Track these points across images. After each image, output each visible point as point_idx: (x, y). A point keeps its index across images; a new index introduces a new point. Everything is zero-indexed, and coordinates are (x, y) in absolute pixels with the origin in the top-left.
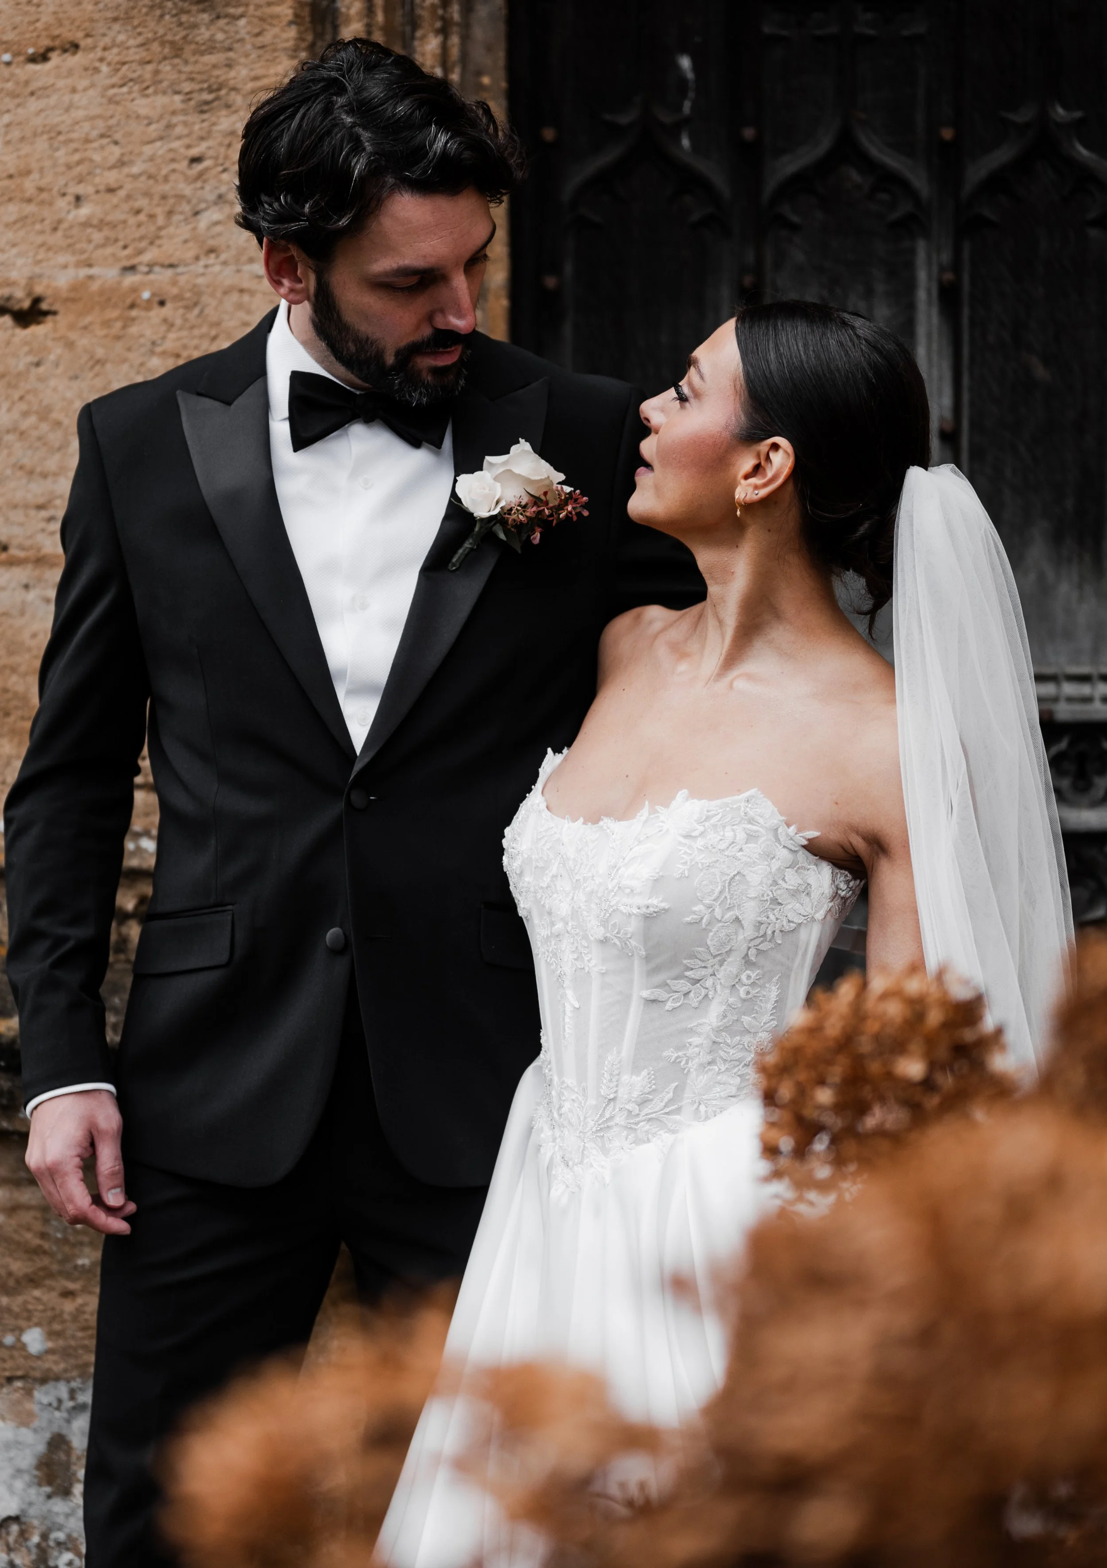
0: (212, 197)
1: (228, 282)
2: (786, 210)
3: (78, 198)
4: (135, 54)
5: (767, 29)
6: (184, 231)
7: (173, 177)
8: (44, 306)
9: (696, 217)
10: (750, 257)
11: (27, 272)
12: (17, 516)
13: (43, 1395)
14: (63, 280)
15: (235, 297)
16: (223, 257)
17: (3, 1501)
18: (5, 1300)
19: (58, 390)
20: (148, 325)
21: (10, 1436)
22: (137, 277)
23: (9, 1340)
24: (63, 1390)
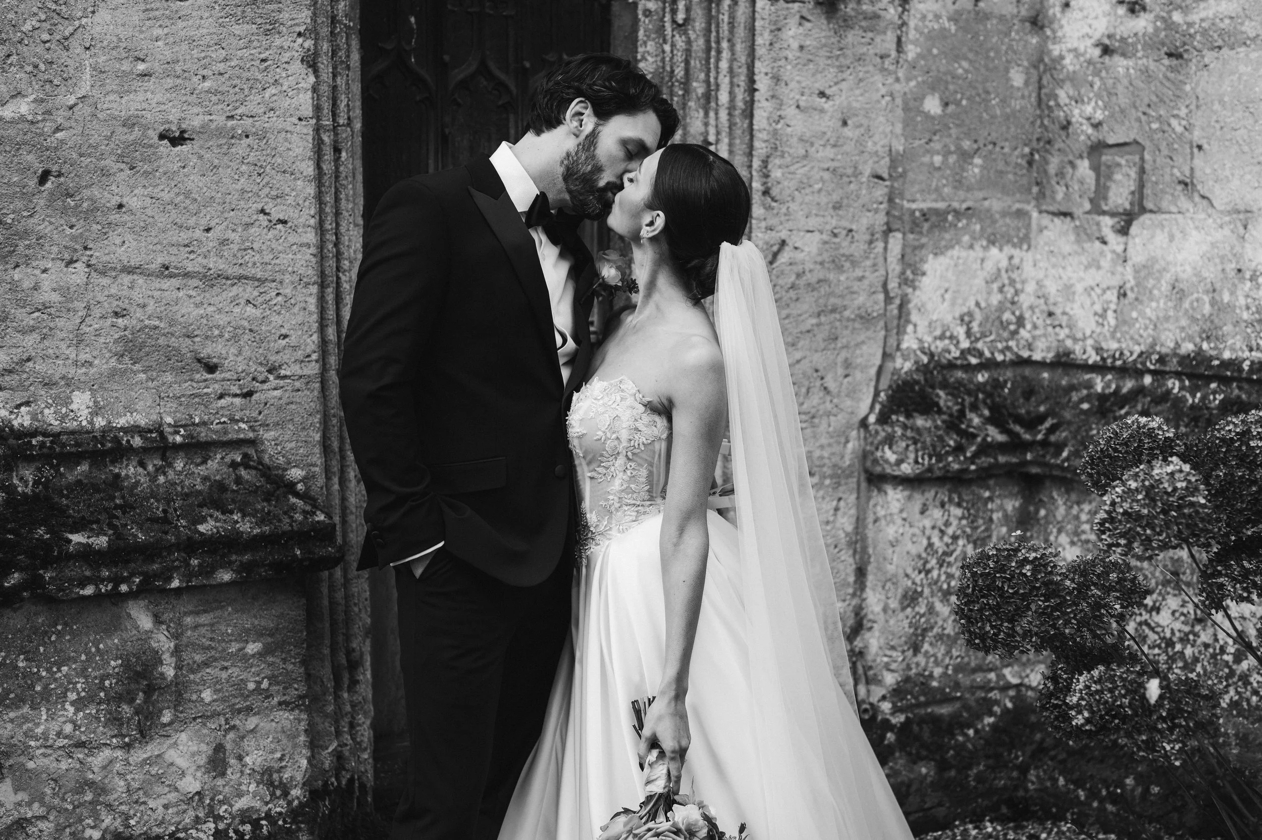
0: (272, 81)
1: (281, 126)
2: (457, 96)
3: (204, 77)
6: (258, 98)
7: (252, 69)
8: (186, 136)
11: (178, 116)
12: (174, 250)
13: (212, 724)
14: (197, 122)
15: (284, 134)
16: (277, 113)
17: (191, 784)
18: (192, 677)
19: (194, 181)
20: (241, 148)
21: (195, 748)
22: (235, 122)
23: (194, 697)
24: (222, 720)
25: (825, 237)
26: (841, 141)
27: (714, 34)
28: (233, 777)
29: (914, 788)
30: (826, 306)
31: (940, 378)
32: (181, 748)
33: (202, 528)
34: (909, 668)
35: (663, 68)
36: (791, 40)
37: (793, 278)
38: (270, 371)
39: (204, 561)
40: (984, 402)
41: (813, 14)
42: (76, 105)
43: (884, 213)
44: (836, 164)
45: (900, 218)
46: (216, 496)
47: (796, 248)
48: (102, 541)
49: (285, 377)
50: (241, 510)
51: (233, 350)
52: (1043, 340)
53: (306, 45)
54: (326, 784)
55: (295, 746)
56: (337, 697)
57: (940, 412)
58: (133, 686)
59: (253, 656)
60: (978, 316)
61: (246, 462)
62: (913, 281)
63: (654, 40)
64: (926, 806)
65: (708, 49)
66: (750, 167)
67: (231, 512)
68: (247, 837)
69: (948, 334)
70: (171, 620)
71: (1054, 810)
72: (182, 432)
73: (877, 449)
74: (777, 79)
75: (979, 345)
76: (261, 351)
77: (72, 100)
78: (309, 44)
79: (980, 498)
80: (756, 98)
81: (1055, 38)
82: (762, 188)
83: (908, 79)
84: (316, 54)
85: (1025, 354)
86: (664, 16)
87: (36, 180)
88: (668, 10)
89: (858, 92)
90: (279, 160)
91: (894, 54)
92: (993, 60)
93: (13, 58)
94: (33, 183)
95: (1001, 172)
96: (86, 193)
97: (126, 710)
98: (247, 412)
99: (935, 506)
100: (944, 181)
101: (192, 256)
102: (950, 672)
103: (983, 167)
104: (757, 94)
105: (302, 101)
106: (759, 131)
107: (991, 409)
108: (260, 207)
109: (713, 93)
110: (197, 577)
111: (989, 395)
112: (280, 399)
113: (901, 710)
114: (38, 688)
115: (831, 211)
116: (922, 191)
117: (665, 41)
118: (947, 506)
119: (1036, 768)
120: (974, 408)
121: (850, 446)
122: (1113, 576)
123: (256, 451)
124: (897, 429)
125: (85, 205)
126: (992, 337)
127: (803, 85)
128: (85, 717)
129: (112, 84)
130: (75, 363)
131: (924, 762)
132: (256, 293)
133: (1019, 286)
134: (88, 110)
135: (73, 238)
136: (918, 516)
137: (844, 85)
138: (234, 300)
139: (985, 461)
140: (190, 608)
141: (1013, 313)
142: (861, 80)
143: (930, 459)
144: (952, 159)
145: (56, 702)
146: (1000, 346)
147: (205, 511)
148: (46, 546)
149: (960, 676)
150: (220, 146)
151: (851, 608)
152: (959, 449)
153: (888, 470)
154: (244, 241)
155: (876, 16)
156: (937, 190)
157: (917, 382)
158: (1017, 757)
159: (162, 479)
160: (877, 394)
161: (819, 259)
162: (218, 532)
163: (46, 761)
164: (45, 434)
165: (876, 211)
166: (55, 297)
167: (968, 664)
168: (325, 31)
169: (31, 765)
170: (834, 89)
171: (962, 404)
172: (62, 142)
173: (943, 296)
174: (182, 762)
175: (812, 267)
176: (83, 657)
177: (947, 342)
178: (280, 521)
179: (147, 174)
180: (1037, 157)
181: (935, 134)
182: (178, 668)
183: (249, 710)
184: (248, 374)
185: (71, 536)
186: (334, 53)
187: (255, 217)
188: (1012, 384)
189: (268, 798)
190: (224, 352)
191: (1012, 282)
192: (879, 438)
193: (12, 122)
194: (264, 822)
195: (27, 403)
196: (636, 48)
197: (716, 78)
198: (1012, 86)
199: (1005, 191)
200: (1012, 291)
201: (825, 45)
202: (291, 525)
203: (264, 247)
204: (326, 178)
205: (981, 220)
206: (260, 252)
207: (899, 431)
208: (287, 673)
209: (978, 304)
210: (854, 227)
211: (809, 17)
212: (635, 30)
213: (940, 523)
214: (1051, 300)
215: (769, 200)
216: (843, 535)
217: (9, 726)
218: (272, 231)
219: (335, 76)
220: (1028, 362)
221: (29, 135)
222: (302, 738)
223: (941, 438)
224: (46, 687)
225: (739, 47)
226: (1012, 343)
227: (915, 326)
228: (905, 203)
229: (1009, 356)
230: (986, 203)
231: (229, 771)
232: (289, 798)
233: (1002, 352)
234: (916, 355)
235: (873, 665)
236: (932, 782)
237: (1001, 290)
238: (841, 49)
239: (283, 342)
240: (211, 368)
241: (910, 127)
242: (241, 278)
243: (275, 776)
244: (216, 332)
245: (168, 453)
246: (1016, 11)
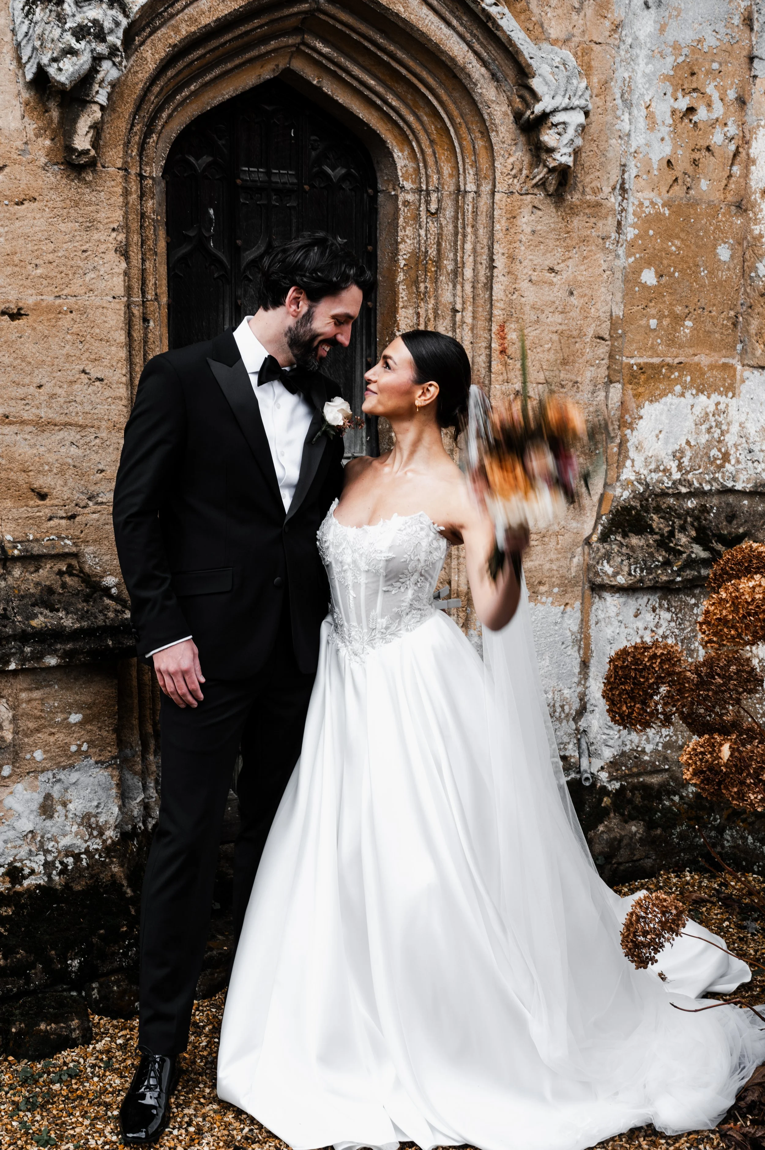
0: (91, 267)
1: (98, 304)
2: (248, 273)
3: (36, 265)
4: (59, 204)
6: (80, 282)
7: (75, 258)
8: (22, 312)
9: (216, 275)
10: (239, 293)
11: (15, 297)
12: (13, 403)
13: (42, 778)
14: (31, 301)
15: (101, 310)
16: (96, 293)
17: (26, 825)
18: (26, 740)
19: (29, 348)
20: (66, 321)
21: (29, 796)
22: (61, 301)
23: (28, 756)
24: (50, 774)
25: (554, 388)
26: (568, 309)
27: (460, 221)
28: (59, 820)
29: (625, 842)
31: (654, 504)
32: (17, 796)
33: (34, 623)
34: (624, 744)
35: (419, 249)
36: (524, 226)
38: (89, 499)
39: (35, 649)
40: (692, 525)
41: (543, 204)
43: (605, 368)
44: (564, 327)
45: (619, 371)
46: (45, 598)
49: (102, 503)
50: (65, 609)
51: (60, 482)
52: (745, 473)
53: (119, 238)
54: (134, 827)
55: (108, 796)
56: (144, 759)
57: (652, 532)
59: (75, 724)
60: (688, 454)
61: (70, 572)
62: (631, 424)
63: (412, 225)
64: (635, 858)
65: (456, 234)
66: (490, 330)
67: (58, 610)
68: (70, 868)
69: (662, 468)
70: (10, 695)
71: (744, 863)
72: (19, 547)
73: (598, 563)
74: (512, 258)
75: (690, 477)
76: (82, 482)
78: (121, 237)
79: (687, 604)
80: (495, 274)
81: (756, 219)
82: (500, 348)
83: (628, 256)
84: (128, 244)
85: (729, 484)
86: (420, 206)
88: (423, 201)
89: (582, 268)
90: (98, 331)
91: (614, 235)
92: (702, 239)
95: (709, 332)
98: (72, 531)
99: (648, 611)
100: (659, 341)
101: (27, 408)
102: (660, 748)
103: (693, 329)
104: (495, 270)
105: (115, 283)
106: (497, 301)
107: (697, 530)
108: (81, 368)
109: (460, 270)
110: (29, 661)
111: (697, 518)
112: (98, 521)
113: (616, 779)
115: (559, 367)
116: (639, 349)
117: (421, 227)
118: (657, 610)
119: (731, 829)
120: (683, 529)
121: (575, 560)
122: (733, 668)
123: (79, 562)
124: (614, 546)
126: (701, 471)
127: (535, 262)
131: (634, 822)
132: (78, 437)
133: (724, 427)
136: (632, 618)
137: (570, 263)
138: (61, 443)
139: (689, 574)
140: (25, 686)
141: (719, 450)
142: (584, 258)
143: (642, 571)
144: (665, 322)
146: (707, 477)
147: (36, 610)
149: (669, 752)
150: (49, 320)
151: (576, 694)
152: (667, 563)
153: (607, 581)
154: (69, 395)
155: (598, 205)
156: (652, 348)
157: (634, 508)
158: (715, 820)
159: (3, 583)
160: (599, 517)
162: (46, 626)
165: (598, 366)
167: (676, 742)
168: (135, 226)
170: (562, 265)
171: (673, 526)
173: (657, 436)
174: (18, 807)
177: (661, 474)
178: (96, 618)
180: (741, 319)
181: (651, 301)
182: (16, 732)
183: (72, 766)
184: (72, 501)
186: (143, 243)
187: (78, 376)
188: (718, 510)
189: (87, 837)
190: (52, 483)
191: (718, 425)
192: (600, 554)
194: (83, 856)
196: (397, 232)
197: (462, 258)
198: (719, 260)
199: (713, 348)
200: (719, 431)
201: (554, 230)
202: (105, 621)
203: (85, 400)
204: (136, 343)
205: (691, 373)
206: (82, 404)
207: (615, 548)
208: (103, 738)
209: (688, 443)
210: (579, 379)
211: (540, 207)
212: (396, 218)
213: (652, 625)
214: (751, 440)
216: (569, 634)
218: (92, 387)
219: (143, 260)
220: (731, 491)
222: (114, 791)
223: (651, 555)
225: (481, 232)
226: (719, 475)
227: (633, 461)
228: (624, 358)
229: (715, 486)
230: (696, 359)
231: (56, 815)
232: (104, 837)
233: (709, 482)
234: (633, 484)
235: (594, 741)
236: (640, 838)
237: (709, 431)
238: (568, 232)
239: (101, 475)
240: (43, 496)
241: (628, 296)
242: (66, 424)
243: (93, 820)
244: (47, 468)
245: (8, 564)
246: (722, 197)
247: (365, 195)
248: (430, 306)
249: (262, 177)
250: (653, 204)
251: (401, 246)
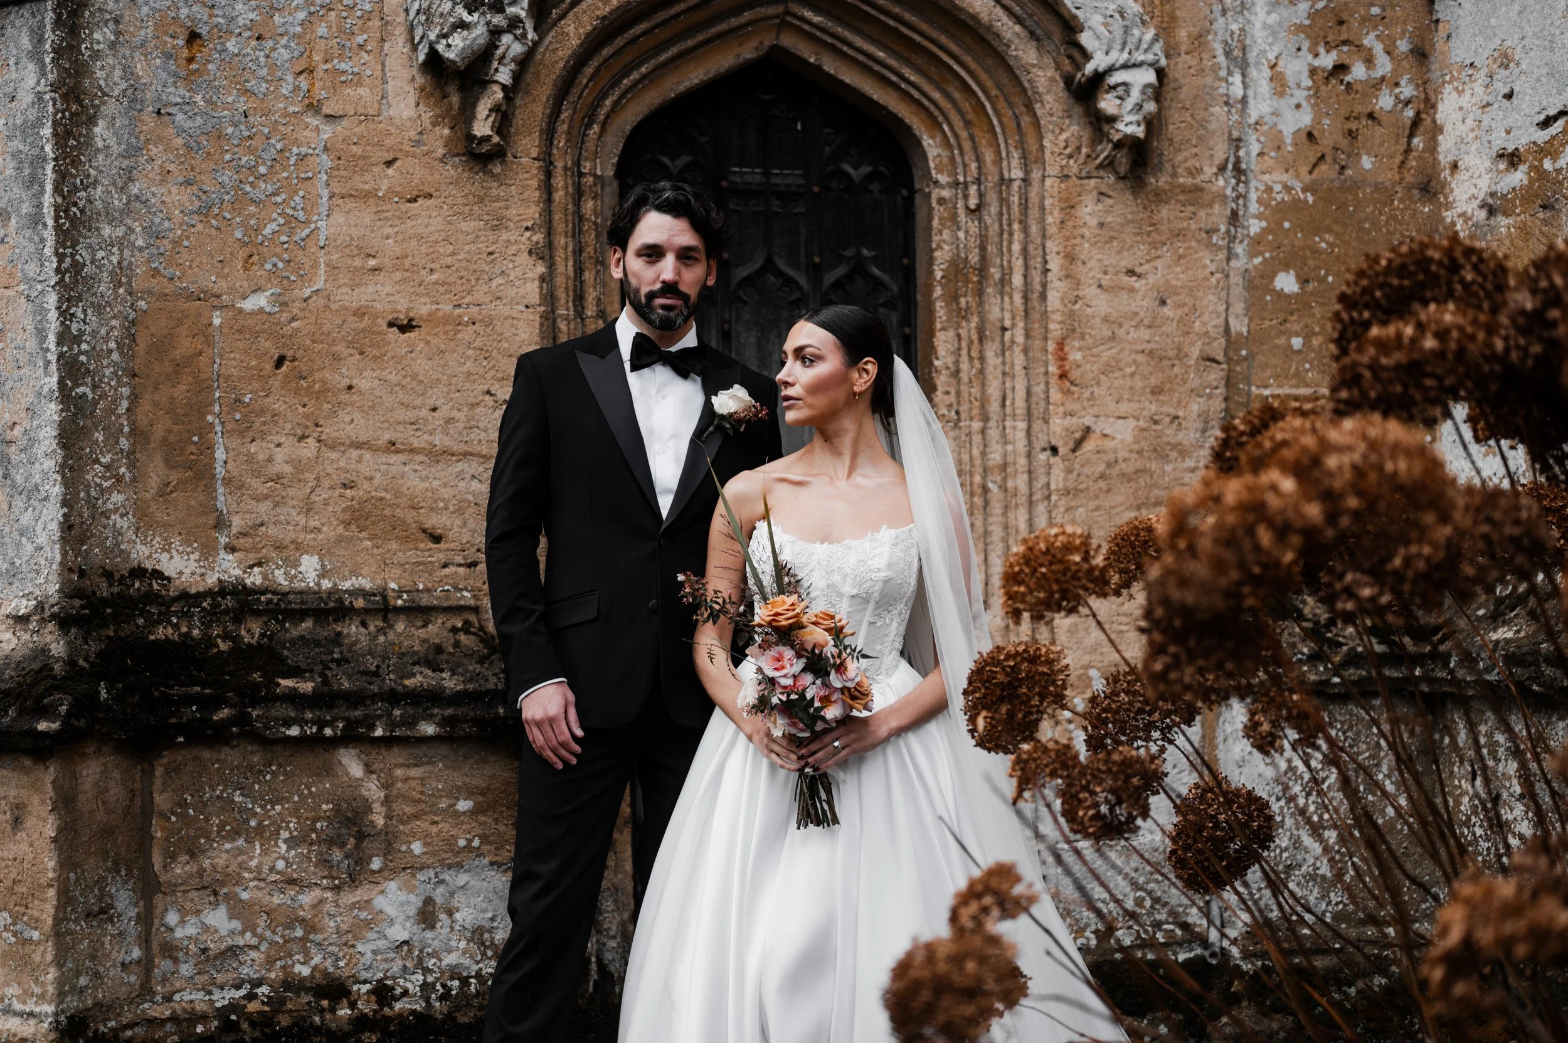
0: (499, 272)
1: (507, 314)
2: (741, 293)
3: (432, 270)
4: (460, 201)
5: (732, 206)
6: (485, 288)
7: (479, 261)
8: (414, 323)
10: (726, 316)
11: (406, 306)
12: (400, 428)
13: (421, 876)
14: (424, 310)
15: (510, 321)
16: (504, 301)
17: (399, 933)
18: (402, 827)
19: (421, 365)
20: (467, 334)
21: (404, 898)
22: (461, 310)
23: (404, 848)
24: (431, 873)
25: (1142, 423)
26: (1159, 322)
27: (1005, 216)
28: (443, 931)
30: (1147, 498)
32: (390, 896)
33: (407, 682)
35: (959, 255)
36: (1088, 218)
37: (1102, 467)
39: (407, 713)
41: (1114, 190)
42: (309, 297)
43: (1221, 399)
44: (1154, 346)
45: (1246, 405)
46: (431, 657)
47: (1105, 436)
48: (307, 687)
50: (451, 670)
51: (458, 522)
53: (535, 238)
58: (343, 831)
59: (464, 813)
61: (466, 628)
63: (948, 227)
65: (1002, 232)
66: (1046, 350)
67: (442, 671)
68: (454, 993)
70: (381, 771)
72: (405, 596)
74: (1071, 258)
77: (307, 292)
78: (539, 237)
80: (1049, 279)
81: (1447, 203)
82: (1058, 372)
83: (1252, 255)
84: (550, 247)
86: (957, 203)
87: (272, 364)
88: (961, 196)
89: (1178, 269)
90: (506, 345)
91: (1226, 228)
92: (1369, 232)
93: (255, 258)
94: (269, 366)
96: (318, 376)
97: (337, 855)
98: (472, 582)
100: (1307, 366)
101: (418, 434)
102: (1327, 920)
104: (1050, 274)
105: (529, 289)
106: (1053, 312)
107: (1375, 619)
108: (486, 388)
109: (1008, 277)
110: (399, 727)
113: (1255, 956)
114: (253, 823)
115: (1149, 396)
116: (1276, 377)
117: (959, 229)
123: (479, 620)
125: (317, 386)
127: (1107, 263)
128: (296, 856)
129: (344, 279)
130: (305, 529)
131: (1278, 1016)
132: (481, 469)
134: (321, 302)
135: (306, 416)
137: (1159, 263)
138: (460, 476)
139: (1353, 673)
140: (401, 760)
142: (1180, 257)
145: (269, 839)
147: (417, 669)
148: (257, 686)
150: (446, 333)
154: (471, 421)
155: (1197, 189)
156: (1297, 374)
159: (382, 639)
161: (1136, 447)
162: (422, 686)
163: (260, 894)
164: (274, 593)
165: (1210, 397)
166: (287, 469)
168: (563, 227)
169: (244, 896)
170: (1147, 266)
172: (297, 330)
174: (391, 910)
175: (1127, 455)
176: (296, 798)
178: (487, 680)
179: (376, 358)
181: (1291, 314)
182: (389, 817)
183: (459, 866)
185: (281, 681)
187: (481, 398)
189: (479, 957)
190: (448, 523)
193: (253, 314)
194: (473, 980)
195: (259, 564)
196: (930, 237)
197: (1009, 262)
201: (1132, 221)
202: (496, 685)
203: (490, 426)
206: (486, 430)
208: (499, 834)
210: (1181, 413)
211: (1110, 193)
212: (929, 219)
215: (1068, 384)
217: (225, 856)
219: (578, 269)
221: (267, 325)
224: (260, 823)
225: (1031, 228)
228: (1253, 388)
231: (439, 925)
235: (1229, 905)
236: (1284, 1039)
238: (1154, 225)
240: (437, 539)
241: (1254, 309)
242: (466, 454)
243: (486, 936)
244: (441, 505)
245: (390, 616)
246: (1397, 177)
247: (899, 198)
248: (973, 325)
249: (758, 179)
250: (1287, 188)
251: (937, 254)
